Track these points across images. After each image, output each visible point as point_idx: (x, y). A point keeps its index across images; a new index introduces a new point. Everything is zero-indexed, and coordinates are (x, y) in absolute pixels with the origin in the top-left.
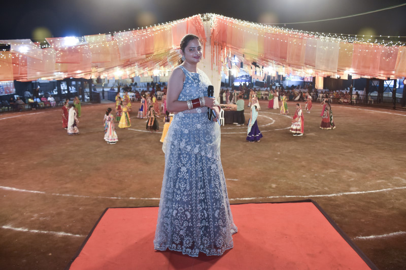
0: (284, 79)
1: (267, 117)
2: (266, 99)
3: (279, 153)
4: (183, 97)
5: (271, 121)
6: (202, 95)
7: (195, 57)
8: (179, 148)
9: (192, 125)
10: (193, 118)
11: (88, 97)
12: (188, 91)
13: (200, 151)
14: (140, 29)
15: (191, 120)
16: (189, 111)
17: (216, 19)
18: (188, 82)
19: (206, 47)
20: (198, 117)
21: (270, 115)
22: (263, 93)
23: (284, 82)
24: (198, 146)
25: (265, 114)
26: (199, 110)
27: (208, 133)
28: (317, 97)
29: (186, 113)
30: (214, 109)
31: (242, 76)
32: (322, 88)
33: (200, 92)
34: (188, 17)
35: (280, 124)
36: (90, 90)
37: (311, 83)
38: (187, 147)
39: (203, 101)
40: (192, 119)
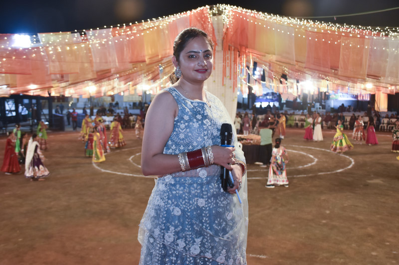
0: (327, 97)
1: (305, 154)
2: (302, 126)
3: (328, 212)
4: (174, 147)
5: (312, 160)
6: (209, 143)
7: (197, 71)
8: (163, 244)
9: (189, 199)
10: (191, 185)
11: (47, 121)
12: (182, 136)
13: (201, 252)
14: (121, 27)
15: (187, 190)
16: (183, 174)
17: (231, 13)
18: (182, 118)
19: (216, 54)
20: (202, 185)
21: (309, 151)
22: (297, 118)
23: (328, 102)
24: (198, 240)
25: (302, 150)
26: (202, 173)
27: (219, 215)
28: (380, 123)
29: (178, 177)
30: (232, 170)
31: (267, 94)
32: (386, 110)
33: (206, 138)
34: (191, 10)
35: (326, 165)
36: (50, 111)
37: (368, 102)
38: (179, 241)
39: (209, 155)
40: (189, 188)
